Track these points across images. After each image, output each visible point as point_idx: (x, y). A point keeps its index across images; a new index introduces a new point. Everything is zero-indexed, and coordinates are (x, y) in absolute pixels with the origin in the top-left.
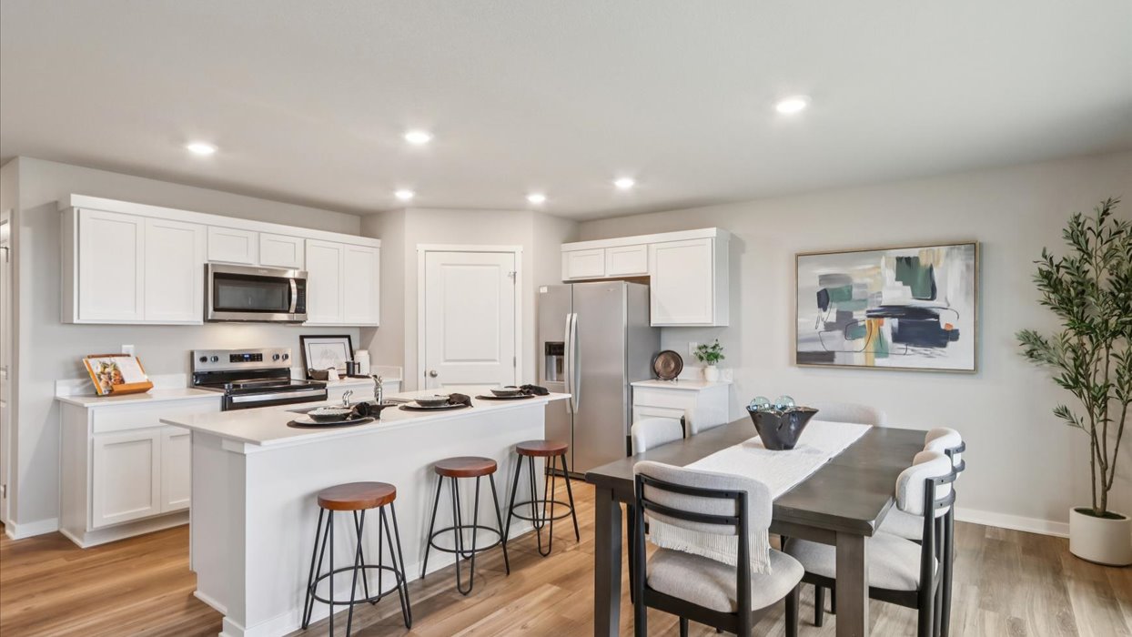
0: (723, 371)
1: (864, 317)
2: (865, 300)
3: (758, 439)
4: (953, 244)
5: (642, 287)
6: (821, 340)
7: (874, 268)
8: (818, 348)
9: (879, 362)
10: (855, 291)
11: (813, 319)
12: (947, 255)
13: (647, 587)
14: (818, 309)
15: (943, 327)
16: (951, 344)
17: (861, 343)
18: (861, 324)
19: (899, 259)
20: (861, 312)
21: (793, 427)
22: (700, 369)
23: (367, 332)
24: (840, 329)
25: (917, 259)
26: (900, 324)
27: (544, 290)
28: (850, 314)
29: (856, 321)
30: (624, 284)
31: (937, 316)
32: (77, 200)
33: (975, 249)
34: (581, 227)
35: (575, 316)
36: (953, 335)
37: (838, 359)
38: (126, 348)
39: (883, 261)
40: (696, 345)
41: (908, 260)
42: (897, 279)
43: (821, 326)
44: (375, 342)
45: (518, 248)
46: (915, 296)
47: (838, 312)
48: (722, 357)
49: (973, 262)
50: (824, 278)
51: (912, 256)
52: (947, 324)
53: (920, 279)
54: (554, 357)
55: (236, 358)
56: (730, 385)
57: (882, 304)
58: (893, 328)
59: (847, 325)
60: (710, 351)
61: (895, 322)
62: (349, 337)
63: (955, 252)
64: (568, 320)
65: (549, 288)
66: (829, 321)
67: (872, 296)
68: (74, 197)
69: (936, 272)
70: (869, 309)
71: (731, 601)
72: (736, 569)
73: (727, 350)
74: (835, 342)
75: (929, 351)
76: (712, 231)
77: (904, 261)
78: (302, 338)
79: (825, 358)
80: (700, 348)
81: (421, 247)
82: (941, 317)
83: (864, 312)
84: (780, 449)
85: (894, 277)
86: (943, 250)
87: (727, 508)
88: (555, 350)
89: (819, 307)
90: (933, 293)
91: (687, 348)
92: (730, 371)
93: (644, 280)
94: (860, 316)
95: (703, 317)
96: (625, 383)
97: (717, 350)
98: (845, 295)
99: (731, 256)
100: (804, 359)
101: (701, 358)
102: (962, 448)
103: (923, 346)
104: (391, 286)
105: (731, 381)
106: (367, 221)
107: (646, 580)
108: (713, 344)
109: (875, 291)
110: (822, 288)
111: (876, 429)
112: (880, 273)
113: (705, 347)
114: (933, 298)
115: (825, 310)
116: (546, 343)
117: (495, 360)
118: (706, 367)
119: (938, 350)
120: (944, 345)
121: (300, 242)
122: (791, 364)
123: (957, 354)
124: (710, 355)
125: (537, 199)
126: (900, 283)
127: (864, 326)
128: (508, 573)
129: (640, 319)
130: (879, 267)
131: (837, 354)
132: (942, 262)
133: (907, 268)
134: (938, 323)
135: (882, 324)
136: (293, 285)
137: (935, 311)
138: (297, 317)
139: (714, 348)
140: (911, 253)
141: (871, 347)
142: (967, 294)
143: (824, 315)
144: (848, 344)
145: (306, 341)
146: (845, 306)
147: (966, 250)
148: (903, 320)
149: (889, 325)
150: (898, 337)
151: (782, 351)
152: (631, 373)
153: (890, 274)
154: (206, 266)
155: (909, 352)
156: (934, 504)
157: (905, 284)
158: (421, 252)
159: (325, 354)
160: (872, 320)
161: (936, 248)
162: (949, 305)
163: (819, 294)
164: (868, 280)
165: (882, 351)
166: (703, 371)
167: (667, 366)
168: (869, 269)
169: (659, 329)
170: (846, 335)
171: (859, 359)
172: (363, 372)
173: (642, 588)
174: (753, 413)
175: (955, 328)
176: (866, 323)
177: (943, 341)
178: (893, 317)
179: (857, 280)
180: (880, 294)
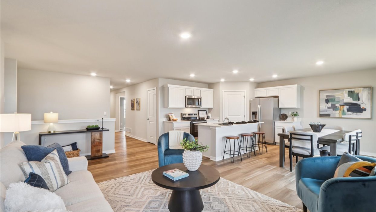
0: (298, 119)
1: (339, 106)
2: (339, 101)
3: (312, 131)
4: (365, 87)
5: (277, 99)
6: (327, 111)
7: (342, 93)
8: (326, 113)
9: (343, 116)
10: (336, 99)
11: (324, 106)
12: (363, 90)
13: (292, 152)
14: (326, 104)
15: (361, 108)
16: (364, 112)
17: (338, 112)
18: (338, 107)
19: (349, 91)
20: (337, 104)
21: (320, 128)
22: (292, 118)
23: (210, 109)
24: (332, 108)
25: (354, 91)
26: (349, 107)
27: (252, 100)
28: (335, 105)
29: (336, 107)
30: (273, 98)
31: (360, 105)
32: (169, 85)
33: (371, 89)
34: (259, 85)
35: (260, 105)
36: (365, 110)
37: (331, 116)
38: (172, 113)
39: (344, 92)
40: (291, 112)
41: (351, 91)
42: (348, 96)
43: (326, 108)
44: (212, 111)
45: (245, 90)
46: (353, 100)
47: (331, 104)
48: (299, 115)
49: (370, 92)
50: (327, 96)
51: (352, 90)
52: (363, 107)
53: (355, 96)
54: (254, 115)
55: (189, 115)
56: (300, 122)
57: (344, 102)
58: (347, 108)
59: (334, 107)
60: (295, 114)
61: (348, 107)
62: (206, 110)
63: (365, 89)
64: (258, 107)
65: (253, 99)
66: (329, 106)
67: (341, 100)
68: (168, 85)
69: (360, 95)
70: (340, 103)
71: (310, 154)
72: (311, 149)
73: (299, 113)
74: (331, 111)
75: (357, 114)
76: (296, 85)
77: (350, 92)
78: (198, 111)
79: (328, 115)
80: (292, 113)
81: (223, 91)
82: (361, 106)
83: (339, 104)
84: (317, 132)
85: (347, 95)
86: (362, 89)
87: (309, 138)
88: (254, 113)
89: (326, 103)
90: (359, 100)
91: (289, 113)
92: (301, 119)
93: (277, 97)
94: (338, 105)
95: (294, 105)
96: (273, 121)
97: (297, 114)
98: (334, 100)
99: (301, 91)
100: (321, 116)
101: (293, 115)
102: (361, 133)
103: (356, 112)
104: (216, 99)
105: (301, 121)
106: (210, 85)
107: (292, 151)
108: (296, 112)
109: (342, 99)
110: (327, 98)
111: (341, 131)
112: (343, 95)
113: (293, 113)
114: (359, 101)
115: (328, 104)
116: (252, 112)
117: (240, 116)
118: (294, 118)
119: (360, 113)
120: (362, 112)
121: (200, 91)
122: (318, 117)
123: (366, 114)
124: (295, 115)
125: (252, 80)
126: (349, 97)
127: (339, 108)
128: (255, 156)
129: (276, 106)
130: (343, 93)
131: (331, 115)
132: (361, 92)
133: (351, 93)
134: (360, 107)
135: (344, 107)
136: (199, 99)
137: (359, 104)
138: (200, 106)
139: (296, 113)
140: (353, 90)
141: (341, 113)
142: (369, 100)
143: (327, 105)
144: (334, 112)
145: (199, 111)
146: (333, 103)
147: (368, 89)
148: (350, 106)
149: (346, 108)
150: (348, 110)
151: (315, 114)
152: (274, 118)
153: (346, 95)
154: (186, 97)
155: (352, 114)
156: (351, 140)
157: (350, 97)
158: (223, 92)
159: (202, 114)
160: (341, 106)
161: (359, 89)
162: (363, 102)
163: (326, 100)
164: (340, 96)
165: (344, 113)
166: (293, 119)
167: (284, 117)
168: (340, 94)
169: (281, 109)
170: (334, 110)
171: (337, 116)
172: (210, 118)
173: (291, 152)
174: (311, 125)
175: (365, 108)
176: (339, 107)
177: (362, 111)
178: (347, 105)
179: (337, 96)
180: (343, 100)
